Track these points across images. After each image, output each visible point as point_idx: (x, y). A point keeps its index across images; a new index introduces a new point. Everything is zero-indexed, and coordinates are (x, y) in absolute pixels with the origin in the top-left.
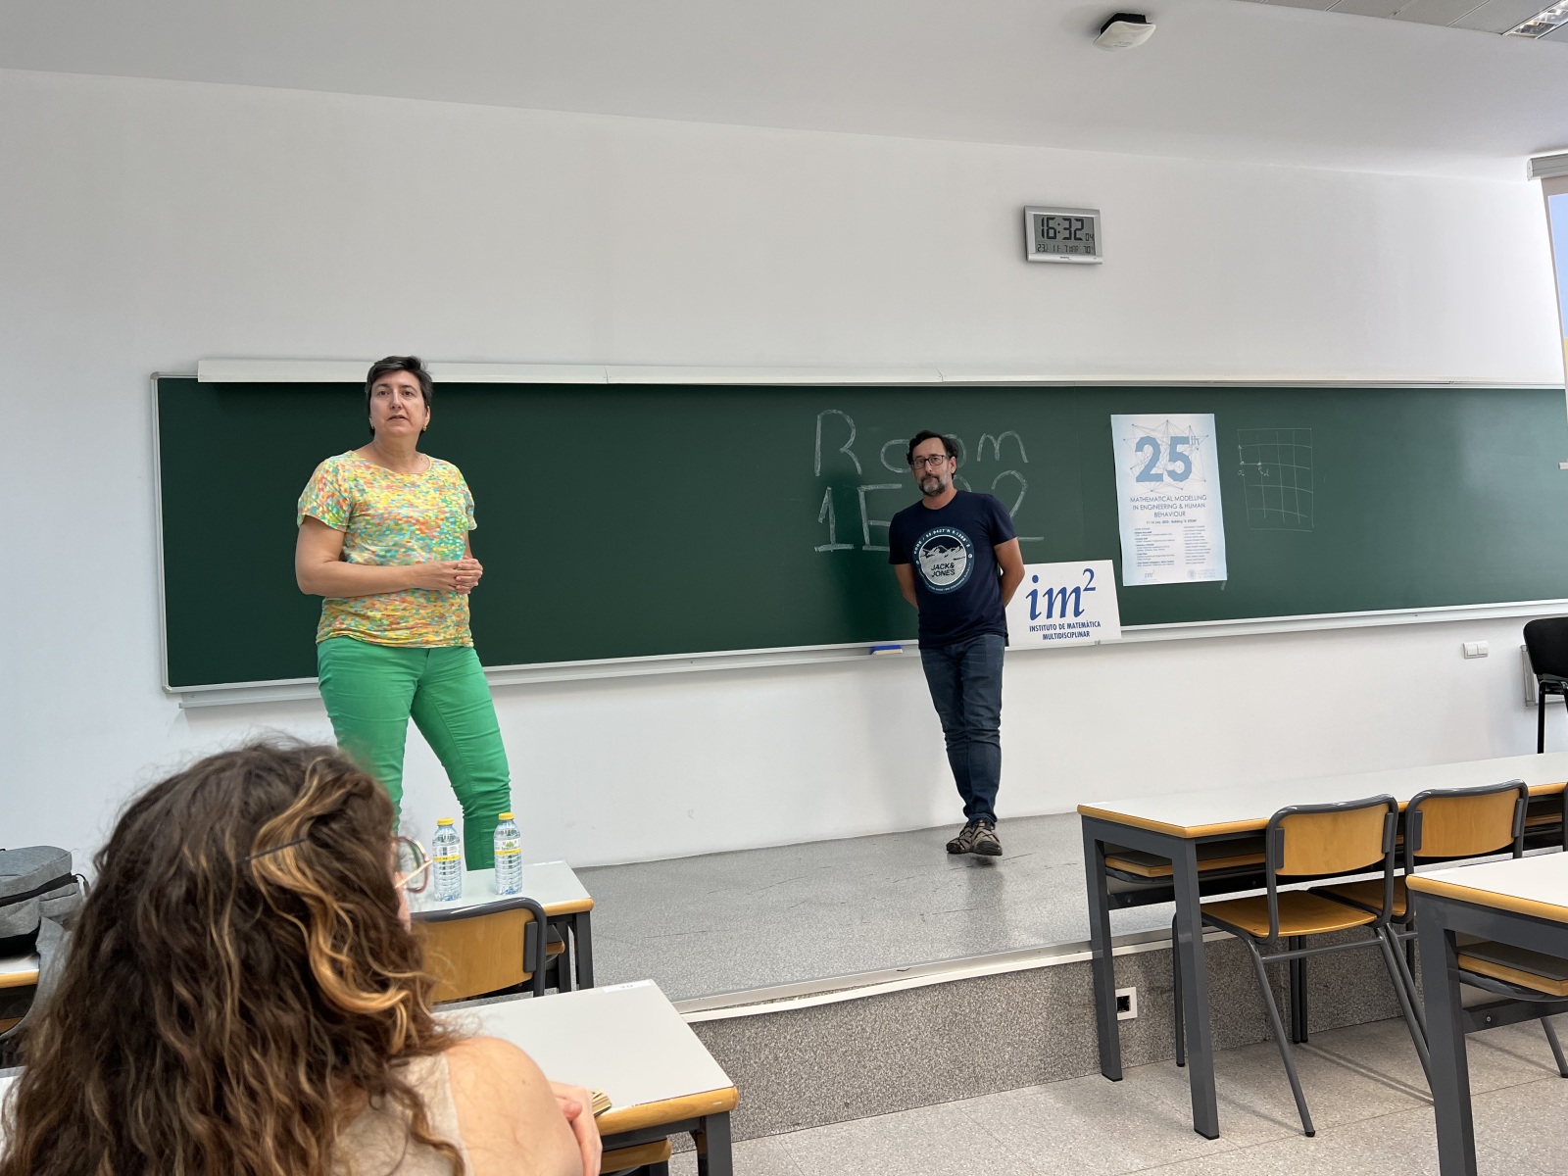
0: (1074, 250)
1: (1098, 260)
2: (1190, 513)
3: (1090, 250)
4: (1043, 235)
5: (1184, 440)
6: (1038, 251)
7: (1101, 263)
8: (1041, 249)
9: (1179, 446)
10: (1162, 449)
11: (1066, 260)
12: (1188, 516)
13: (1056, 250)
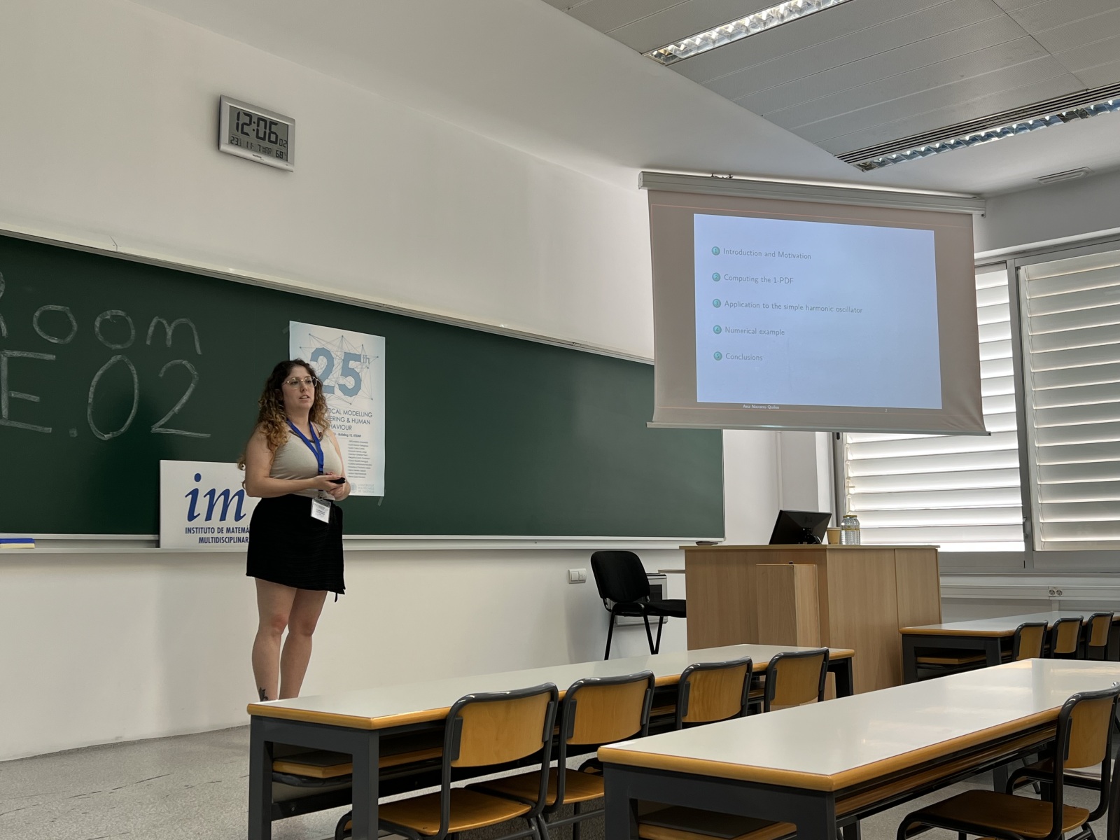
0: (267, 152)
1: (289, 167)
2: (357, 428)
3: (282, 156)
4: (237, 129)
5: (357, 358)
6: (231, 142)
7: (292, 172)
8: (234, 141)
9: (351, 362)
10: (336, 362)
11: (258, 159)
12: (353, 432)
13: (249, 147)
